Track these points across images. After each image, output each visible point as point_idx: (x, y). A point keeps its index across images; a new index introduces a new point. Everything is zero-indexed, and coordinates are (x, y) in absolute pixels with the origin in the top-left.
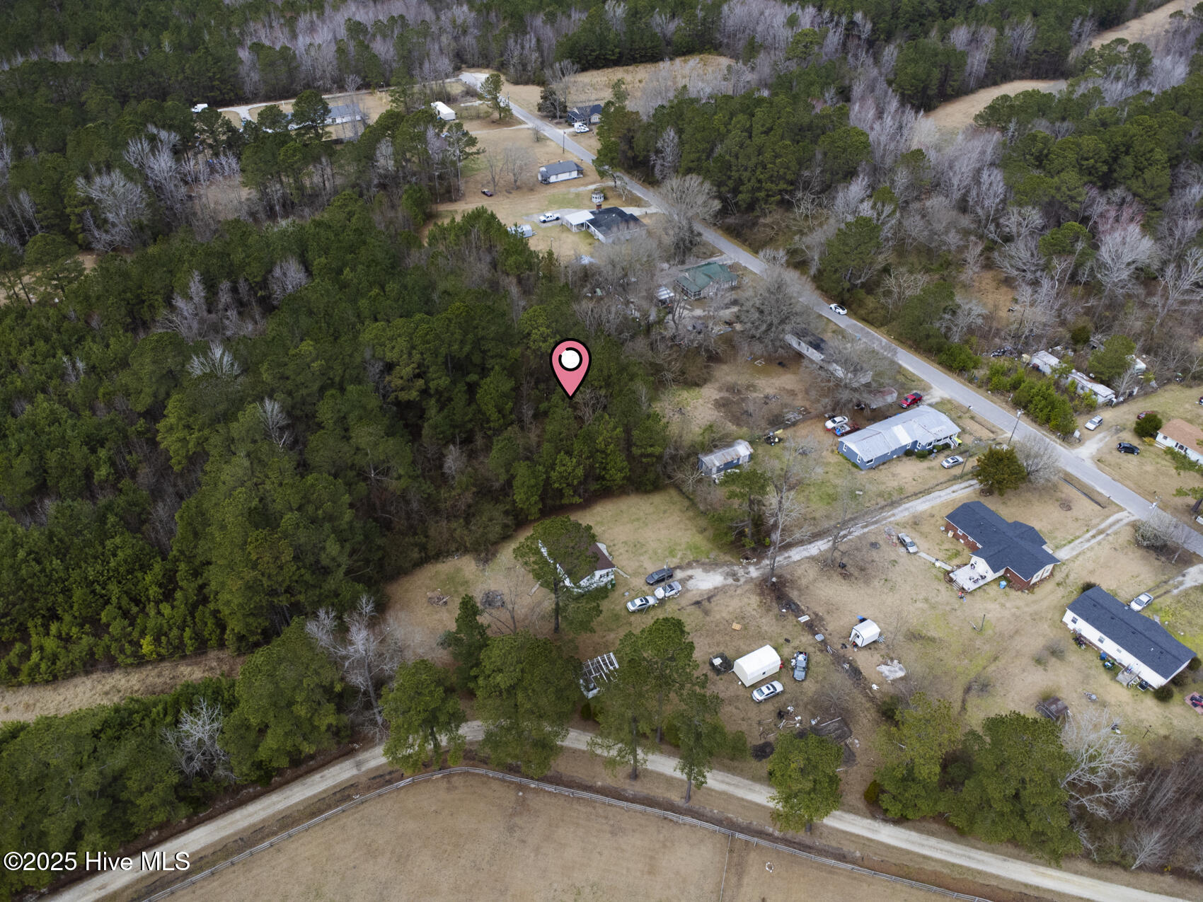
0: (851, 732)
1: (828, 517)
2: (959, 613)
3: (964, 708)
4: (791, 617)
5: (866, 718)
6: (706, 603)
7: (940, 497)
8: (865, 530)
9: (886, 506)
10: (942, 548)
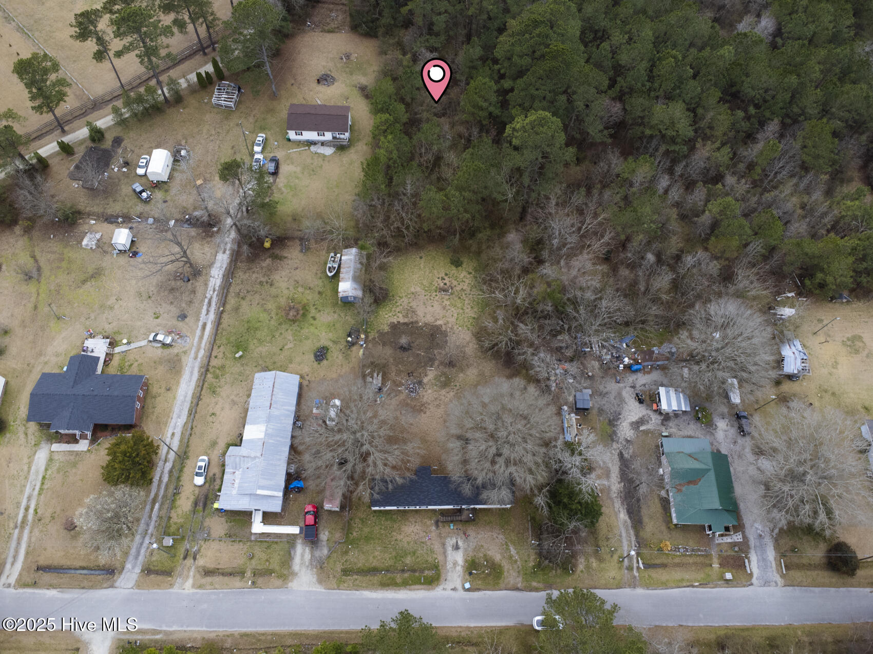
2: (83, 319)
4: (178, 216)
5: (83, 202)
7: (179, 417)
8: (200, 324)
9: (209, 362)
10: (136, 364)
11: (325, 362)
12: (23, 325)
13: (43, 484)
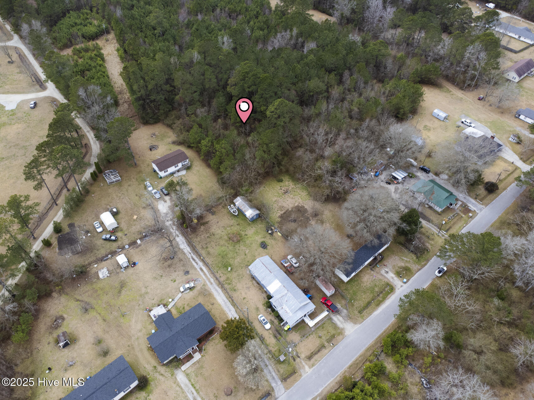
1: (209, 253)
2: (137, 307)
3: (78, 300)
4: (140, 236)
5: (79, 261)
6: (150, 207)
8: (199, 270)
9: (219, 281)
10: (186, 306)
11: (268, 247)
12: (105, 331)
13: (195, 388)
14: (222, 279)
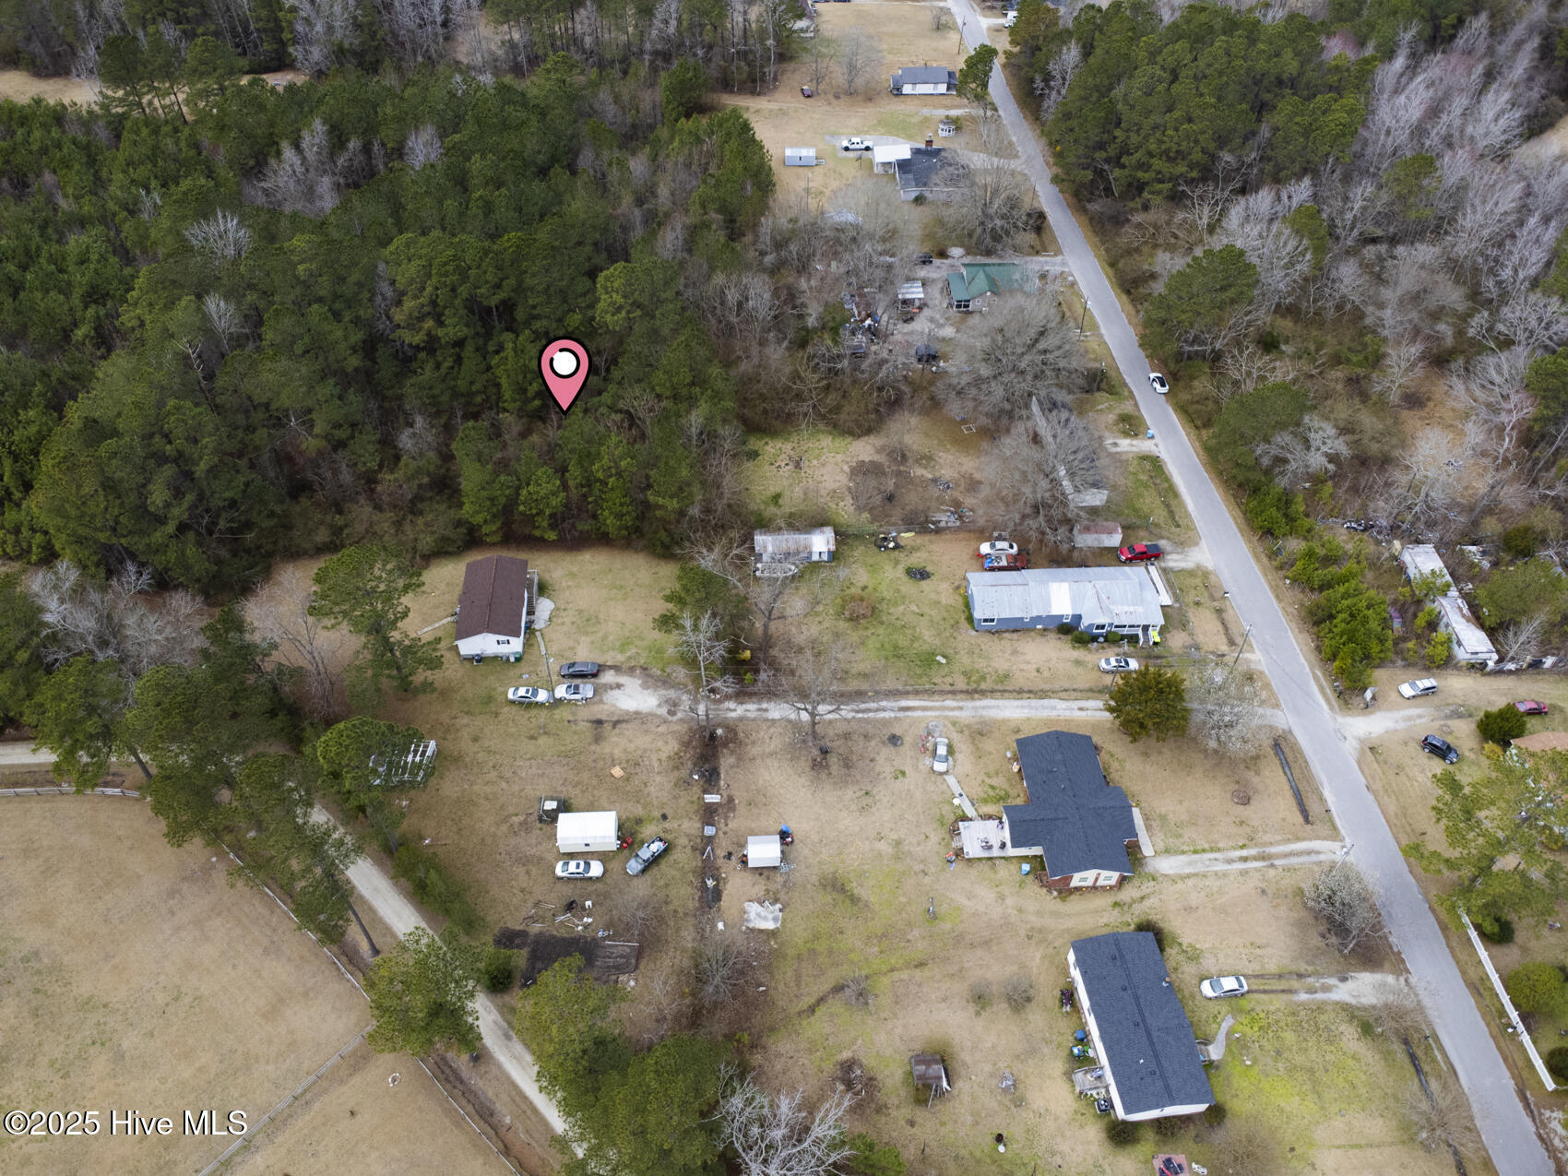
0: (637, 967)
1: (866, 676)
2: (927, 880)
3: (812, 1010)
4: (696, 790)
5: (672, 959)
6: (608, 727)
7: (1054, 708)
8: (901, 714)
9: (962, 692)
10: (988, 781)
11: (928, 569)
12: (960, 974)
13: (1204, 851)
14: (961, 683)
